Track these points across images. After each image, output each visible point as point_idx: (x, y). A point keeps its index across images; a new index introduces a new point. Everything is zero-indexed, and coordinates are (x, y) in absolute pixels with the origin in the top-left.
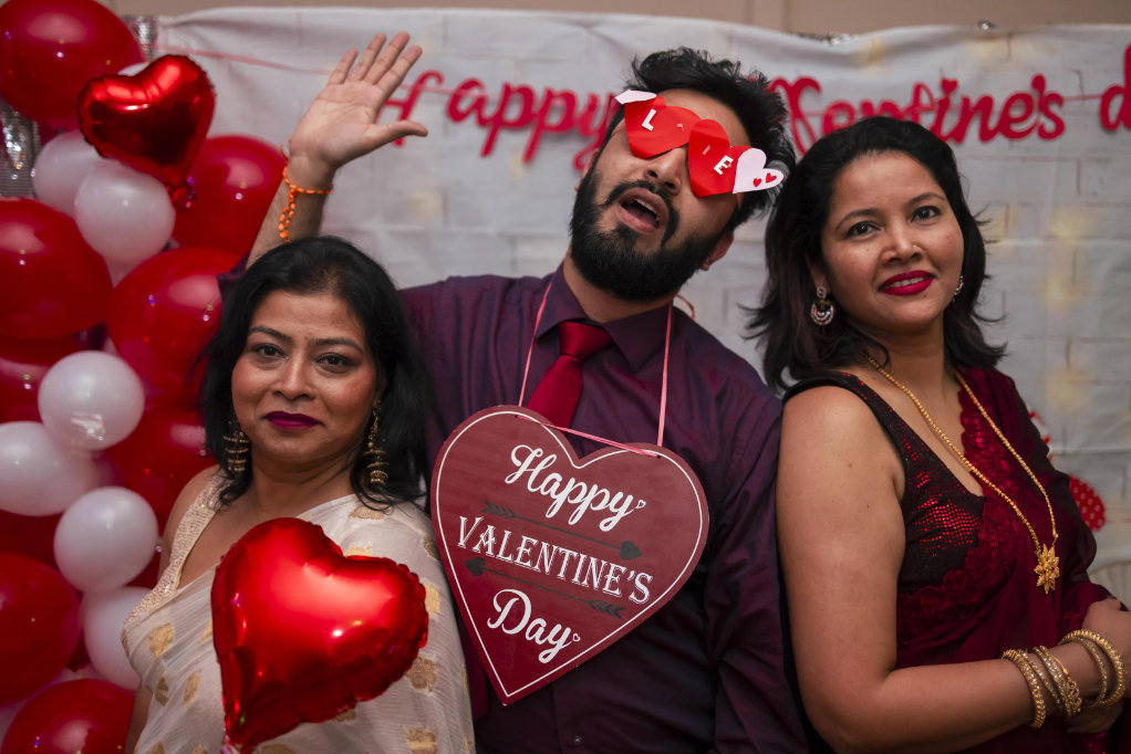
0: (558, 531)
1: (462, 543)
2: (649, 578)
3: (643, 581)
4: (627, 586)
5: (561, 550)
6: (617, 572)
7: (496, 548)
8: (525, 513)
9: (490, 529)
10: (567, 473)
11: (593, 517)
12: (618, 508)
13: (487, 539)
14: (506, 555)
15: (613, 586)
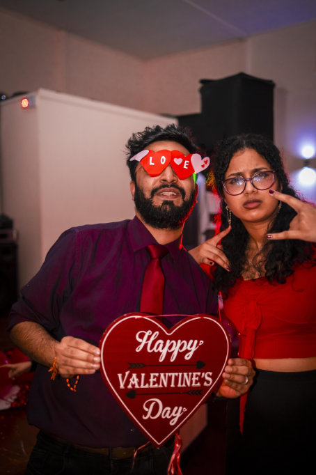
0: (167, 366)
1: (122, 386)
2: (211, 373)
3: (209, 376)
4: (202, 380)
5: (170, 374)
6: (197, 376)
7: (139, 383)
8: (149, 363)
9: (134, 375)
11: (181, 355)
12: (191, 347)
13: (134, 380)
14: (145, 384)
15: (196, 382)
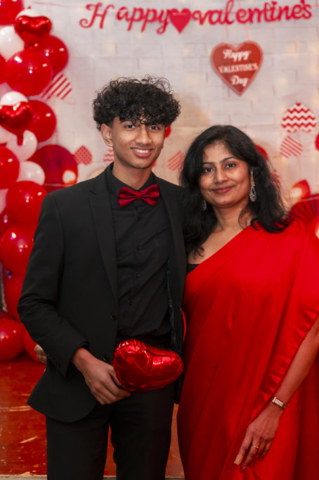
0: (238, 63)
4: (253, 67)
8: (230, 62)
10: (234, 51)
11: (242, 58)
12: (246, 55)
